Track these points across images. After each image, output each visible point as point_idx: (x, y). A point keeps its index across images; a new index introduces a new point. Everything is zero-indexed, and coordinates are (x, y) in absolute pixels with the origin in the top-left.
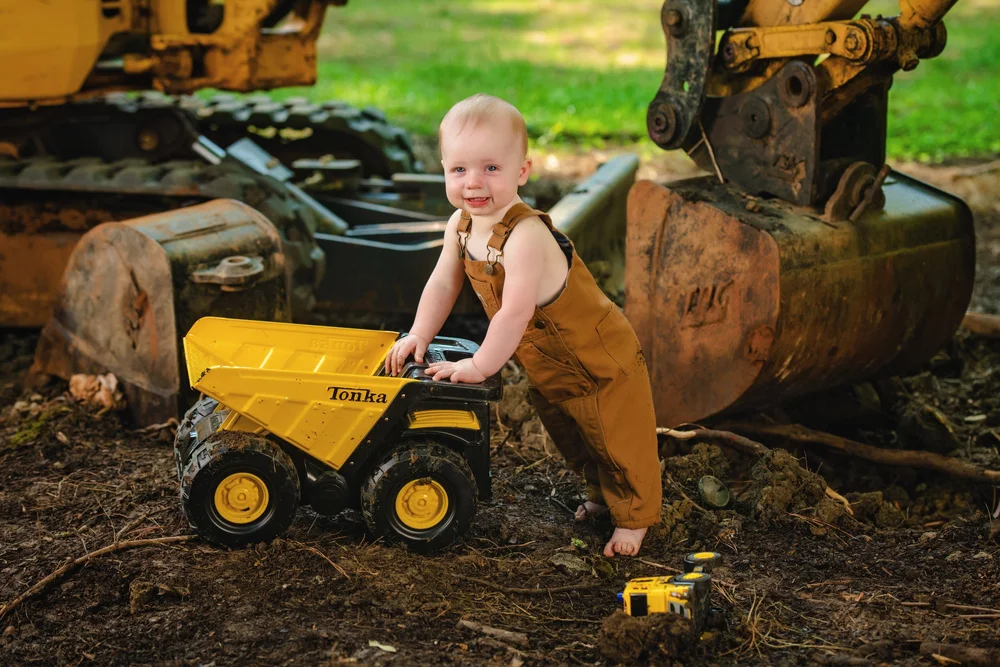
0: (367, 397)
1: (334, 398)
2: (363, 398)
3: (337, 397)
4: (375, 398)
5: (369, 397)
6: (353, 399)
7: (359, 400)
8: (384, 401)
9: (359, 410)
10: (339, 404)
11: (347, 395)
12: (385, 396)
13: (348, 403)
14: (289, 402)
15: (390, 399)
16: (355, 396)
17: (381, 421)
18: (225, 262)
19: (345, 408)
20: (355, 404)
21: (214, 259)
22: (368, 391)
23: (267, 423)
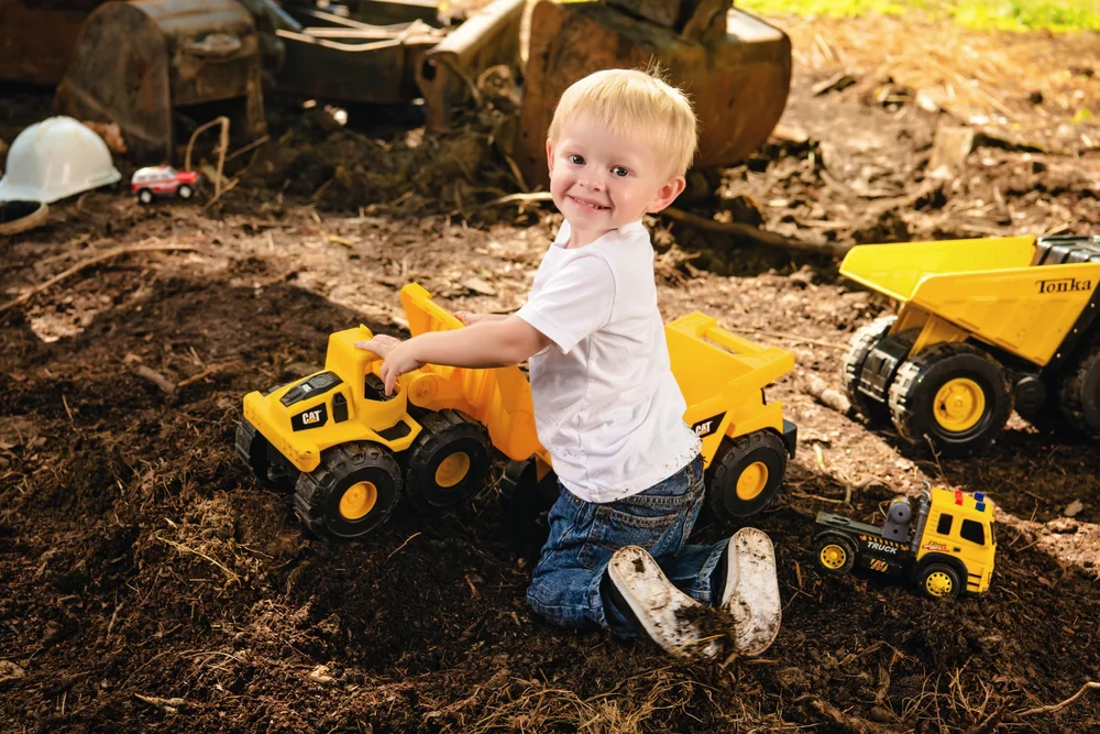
0: (1073, 286)
1: (1042, 291)
2: (1069, 287)
3: (1045, 289)
4: (1080, 286)
5: (1075, 286)
6: (1059, 289)
7: (1065, 290)
8: (1089, 288)
9: (1065, 301)
10: (1046, 296)
11: (1054, 286)
12: (1089, 283)
13: (1056, 295)
14: (1001, 301)
15: (1094, 286)
16: (1061, 287)
17: (1087, 309)
18: (210, 39)
19: (1053, 301)
20: (1062, 295)
21: (201, 36)
22: (1073, 280)
23: (978, 325)
